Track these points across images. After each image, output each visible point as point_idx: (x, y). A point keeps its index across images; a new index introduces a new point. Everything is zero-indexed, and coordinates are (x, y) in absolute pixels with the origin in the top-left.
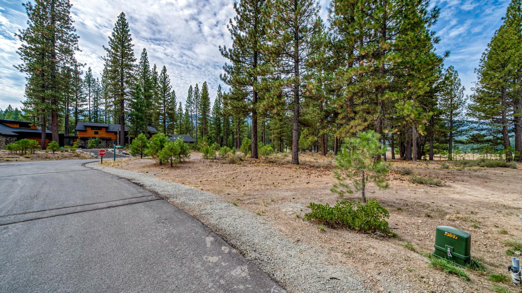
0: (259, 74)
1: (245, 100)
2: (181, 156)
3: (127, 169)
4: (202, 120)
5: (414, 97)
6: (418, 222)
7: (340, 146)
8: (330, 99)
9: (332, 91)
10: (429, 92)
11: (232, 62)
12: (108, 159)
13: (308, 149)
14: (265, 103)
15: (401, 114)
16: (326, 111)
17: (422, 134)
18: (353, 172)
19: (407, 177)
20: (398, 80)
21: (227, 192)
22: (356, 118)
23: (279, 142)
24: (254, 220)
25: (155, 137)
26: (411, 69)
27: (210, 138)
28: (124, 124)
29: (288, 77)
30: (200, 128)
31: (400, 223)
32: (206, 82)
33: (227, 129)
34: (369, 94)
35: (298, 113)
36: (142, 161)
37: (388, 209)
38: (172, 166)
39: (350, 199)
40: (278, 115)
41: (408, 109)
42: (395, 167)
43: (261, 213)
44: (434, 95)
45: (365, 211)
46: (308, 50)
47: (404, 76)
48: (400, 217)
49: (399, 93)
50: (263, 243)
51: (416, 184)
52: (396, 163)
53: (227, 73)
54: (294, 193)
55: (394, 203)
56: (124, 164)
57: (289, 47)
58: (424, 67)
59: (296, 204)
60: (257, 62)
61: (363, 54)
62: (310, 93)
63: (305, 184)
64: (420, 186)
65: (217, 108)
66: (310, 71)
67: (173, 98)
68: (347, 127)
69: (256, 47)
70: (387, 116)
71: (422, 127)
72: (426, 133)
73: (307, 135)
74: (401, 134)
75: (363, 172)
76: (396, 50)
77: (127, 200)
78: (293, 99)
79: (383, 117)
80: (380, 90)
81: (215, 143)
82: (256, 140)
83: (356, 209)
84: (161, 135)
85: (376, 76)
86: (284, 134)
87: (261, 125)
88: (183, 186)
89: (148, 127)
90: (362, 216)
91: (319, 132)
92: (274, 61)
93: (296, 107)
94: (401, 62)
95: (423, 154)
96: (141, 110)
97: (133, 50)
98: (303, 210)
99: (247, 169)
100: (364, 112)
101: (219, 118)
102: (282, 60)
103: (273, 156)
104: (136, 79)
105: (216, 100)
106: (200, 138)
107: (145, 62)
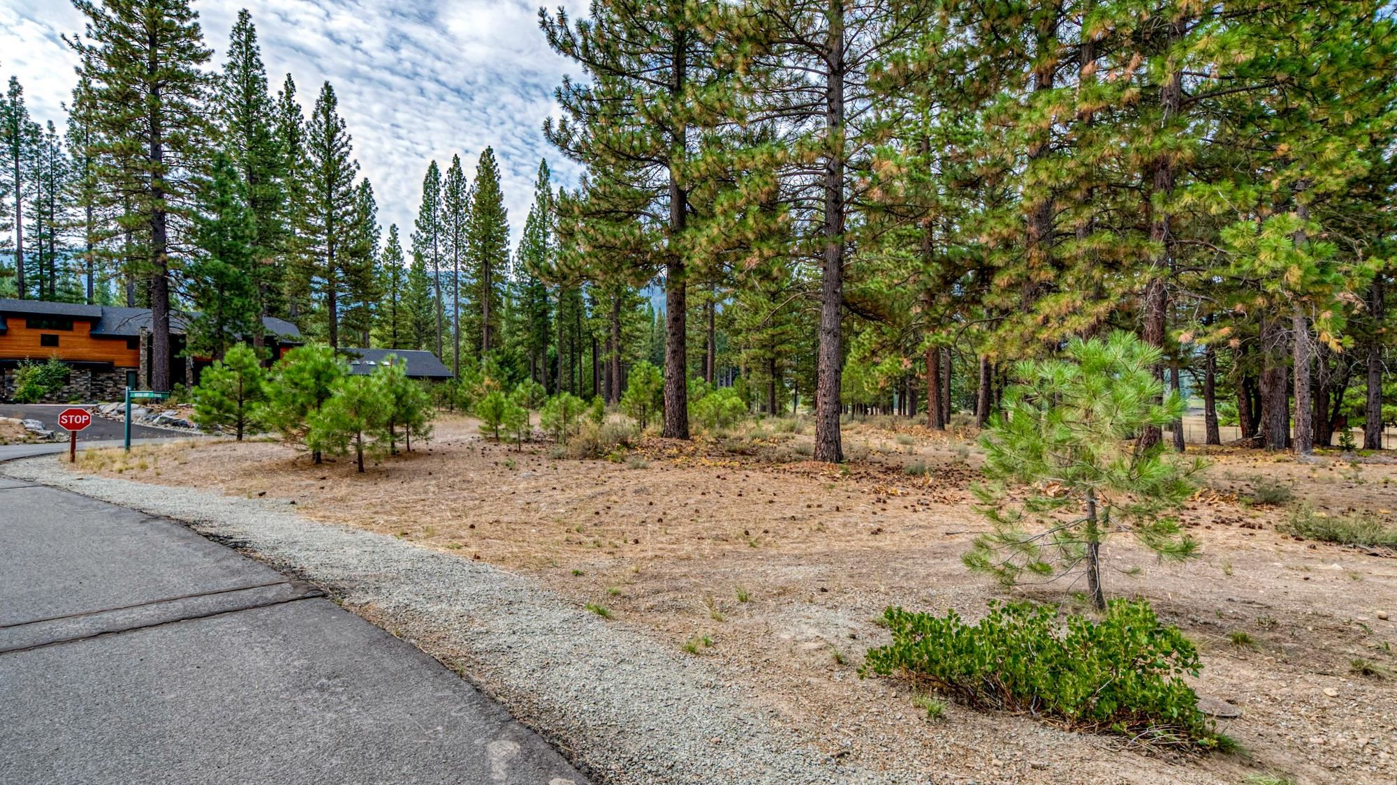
0: (692, 120)
1: (641, 219)
2: (398, 429)
3: (180, 483)
4: (476, 293)
5: (1301, 200)
6: (1320, 696)
7: (999, 392)
8: (960, 213)
9: (968, 185)
10: (1367, 180)
11: (590, 74)
12: (102, 444)
13: (876, 405)
14: (716, 231)
15: (1246, 267)
16: (947, 262)
17: (1333, 345)
18: (1051, 493)
19: (1271, 515)
20: (1237, 136)
21: (574, 565)
22: (1063, 287)
23: (769, 378)
24: (673, 674)
25: (297, 356)
26: (1294, 88)
27: (506, 362)
28: (168, 307)
29: (802, 129)
30: (471, 323)
31: (1246, 697)
32: (490, 150)
33: (571, 327)
34: (1116, 193)
35: (841, 270)
36: (242, 449)
37: (1193, 637)
38: (361, 470)
39: (1043, 596)
40: (766, 276)
41: (1275, 249)
42: (1219, 475)
43: (700, 648)
44: (1386, 192)
45: (1100, 645)
46: (879, 25)
47: (1264, 117)
48: (1244, 672)
49: (1238, 186)
50: (708, 762)
51: (1311, 542)
52: (1223, 459)
53: (570, 117)
54: (823, 569)
55: (1220, 616)
56: (166, 464)
57: (806, 14)
58: (1350, 81)
59: (831, 613)
60: (684, 74)
61: (1098, 35)
62: (886, 192)
63: (865, 536)
64: (1324, 549)
65: (534, 249)
66: (885, 107)
67: (367, 209)
68: (1029, 320)
69: (679, 13)
70: (1187, 277)
71: (1334, 320)
72: (1349, 342)
73: (874, 353)
74: (1244, 348)
75: (1091, 493)
76: (1234, 14)
77: (179, 605)
78: (822, 217)
79: (1172, 282)
80: (1162, 174)
81: (529, 380)
82: (682, 368)
83: (1063, 633)
84: (319, 351)
85: (1148, 121)
86: (787, 347)
87: (700, 312)
88: (404, 543)
89: (265, 320)
90: (1090, 665)
91: (918, 341)
92: (748, 72)
93: (832, 247)
94: (1253, 64)
95: (1340, 423)
96: (239, 253)
97: (196, 15)
98: (860, 635)
99: (648, 479)
100: (1094, 263)
101: (542, 287)
102: (779, 65)
103: (746, 430)
104: (213, 132)
105: (531, 219)
106: (470, 362)
107: (248, 64)
